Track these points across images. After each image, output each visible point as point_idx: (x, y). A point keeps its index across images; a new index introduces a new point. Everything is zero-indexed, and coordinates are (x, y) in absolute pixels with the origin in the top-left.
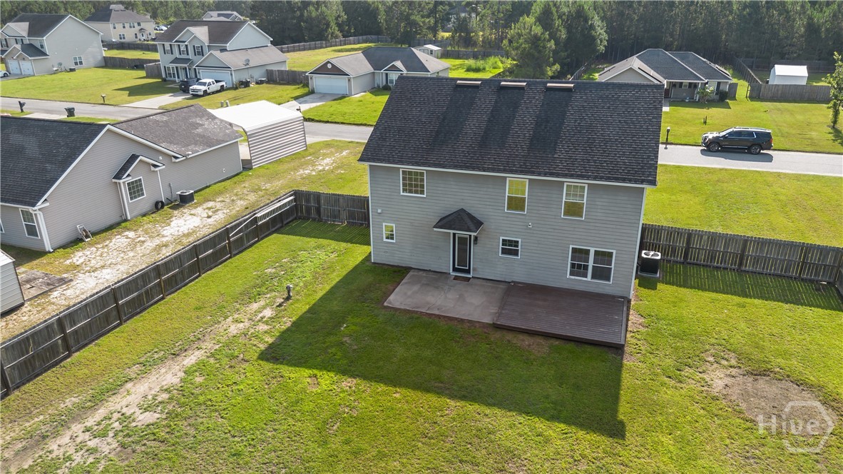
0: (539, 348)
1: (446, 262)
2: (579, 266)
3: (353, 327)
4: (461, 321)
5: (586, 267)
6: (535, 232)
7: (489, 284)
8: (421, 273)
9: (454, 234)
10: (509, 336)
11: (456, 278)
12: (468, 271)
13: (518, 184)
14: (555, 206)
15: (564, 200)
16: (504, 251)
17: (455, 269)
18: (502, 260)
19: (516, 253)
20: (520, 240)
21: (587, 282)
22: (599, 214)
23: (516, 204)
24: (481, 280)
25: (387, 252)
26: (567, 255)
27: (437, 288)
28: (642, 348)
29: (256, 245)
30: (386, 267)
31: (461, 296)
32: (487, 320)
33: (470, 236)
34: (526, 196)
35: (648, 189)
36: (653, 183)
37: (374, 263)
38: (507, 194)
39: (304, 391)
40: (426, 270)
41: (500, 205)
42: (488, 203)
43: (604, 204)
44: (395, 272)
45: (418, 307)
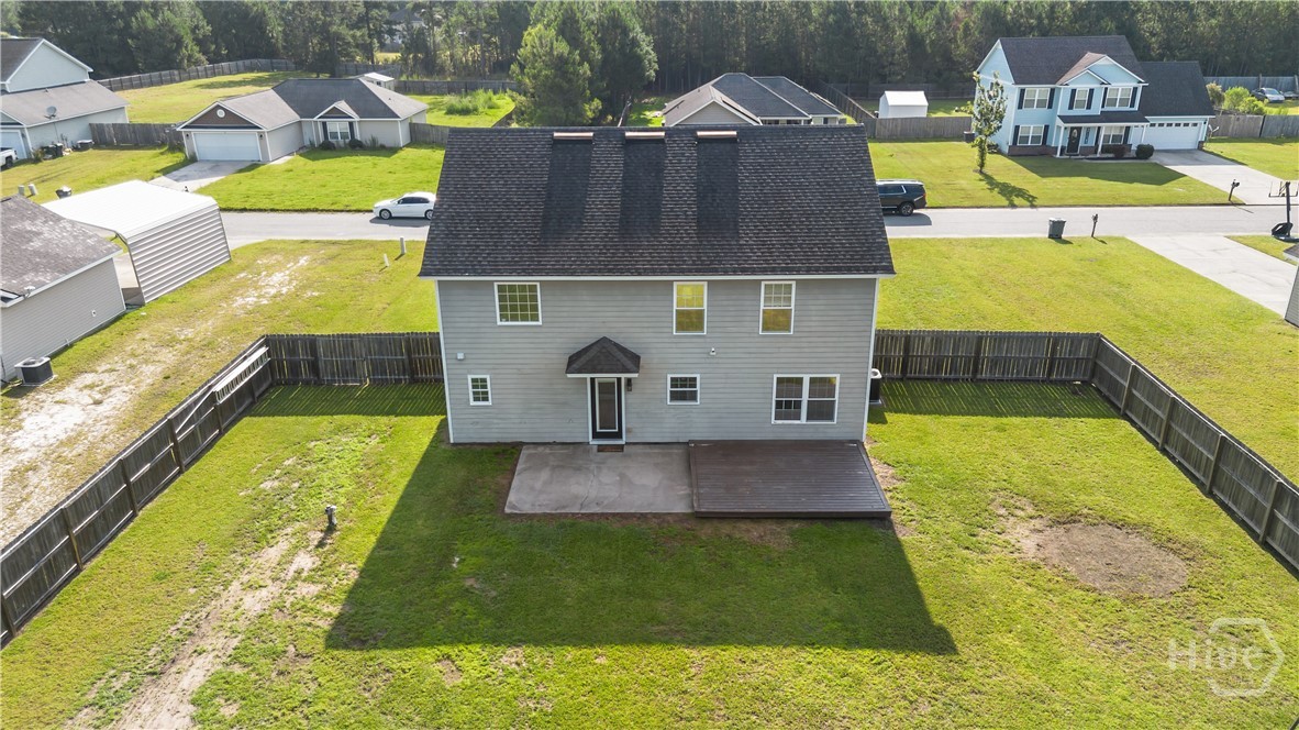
0: (778, 539)
1: (580, 427)
2: (788, 404)
3: (474, 560)
4: (643, 517)
5: (798, 405)
6: (720, 361)
7: (656, 450)
8: (540, 449)
9: (593, 380)
10: (726, 528)
11: (601, 449)
12: (618, 435)
13: (690, 291)
14: (748, 319)
15: (762, 307)
16: (675, 396)
17: (596, 435)
18: (672, 411)
19: (693, 396)
20: (698, 376)
21: (802, 426)
22: (813, 324)
23: (689, 321)
24: (641, 447)
25: (477, 423)
26: (769, 390)
27: (578, 469)
28: (912, 512)
29: (220, 442)
30: (479, 448)
31: (622, 476)
32: (681, 508)
33: (619, 379)
34: (705, 307)
35: (881, 278)
36: (889, 270)
37: (455, 444)
38: (675, 308)
39: (439, 688)
40: (549, 443)
41: (666, 325)
42: (646, 325)
43: (822, 307)
44: (497, 454)
45: (564, 507)
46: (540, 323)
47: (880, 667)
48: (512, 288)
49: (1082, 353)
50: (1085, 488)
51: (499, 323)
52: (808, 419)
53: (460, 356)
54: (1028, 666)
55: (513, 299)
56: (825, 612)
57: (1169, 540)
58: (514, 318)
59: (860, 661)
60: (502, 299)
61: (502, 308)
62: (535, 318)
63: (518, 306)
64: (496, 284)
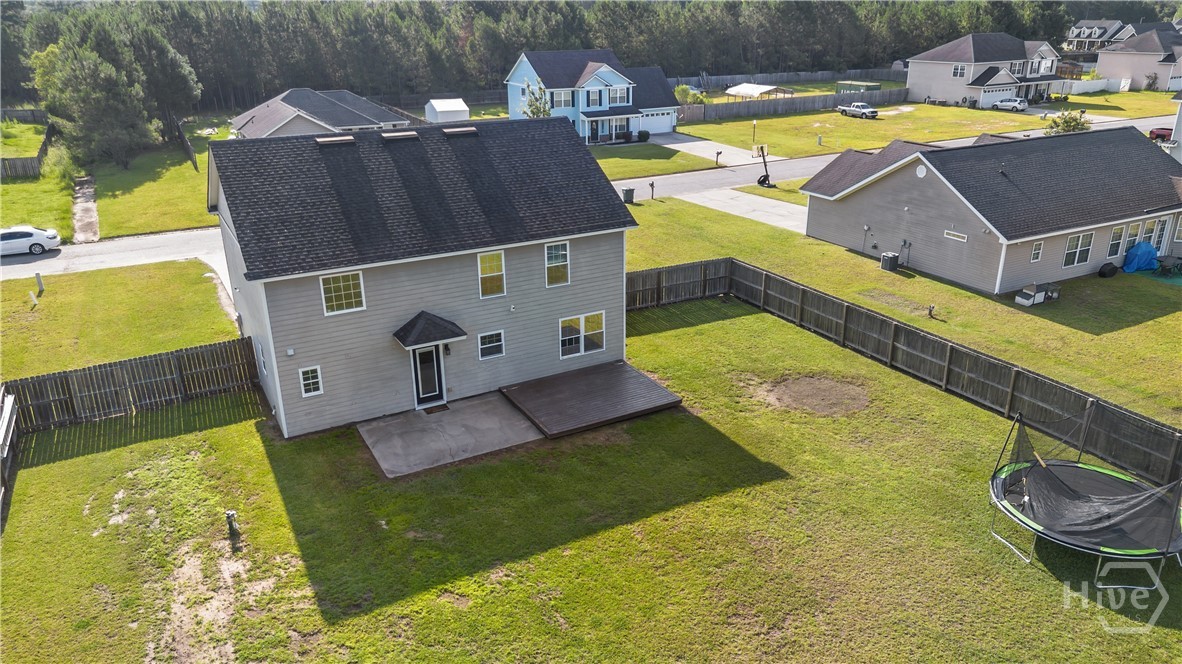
0: (621, 437)
1: (404, 394)
2: (570, 340)
3: (399, 518)
4: (509, 450)
5: (577, 340)
6: (519, 315)
7: (476, 402)
8: (374, 424)
9: (414, 351)
10: (578, 441)
11: (429, 411)
12: (440, 397)
13: (491, 259)
14: (537, 276)
15: (547, 266)
16: (485, 353)
17: (421, 401)
18: (484, 365)
19: (498, 350)
20: (502, 331)
21: (582, 357)
22: (585, 273)
23: (492, 285)
24: (461, 402)
25: (310, 413)
26: (556, 333)
27: (423, 430)
28: (691, 397)
31: (465, 426)
32: (533, 436)
33: (437, 347)
34: (504, 272)
35: (628, 231)
36: (633, 223)
37: (290, 439)
38: (480, 276)
39: (459, 616)
40: (379, 418)
41: (473, 292)
42: (457, 294)
43: (589, 259)
44: (337, 436)
45: (437, 461)
46: (364, 308)
47: (751, 496)
48: (336, 280)
49: (722, 273)
50: (776, 358)
51: (326, 314)
52: (585, 350)
53: (291, 352)
54: (829, 468)
55: (338, 289)
56: (690, 474)
57: (843, 377)
58: (340, 307)
59: (738, 497)
60: (327, 291)
61: (328, 300)
62: (359, 304)
63: (342, 296)
64: (321, 278)
